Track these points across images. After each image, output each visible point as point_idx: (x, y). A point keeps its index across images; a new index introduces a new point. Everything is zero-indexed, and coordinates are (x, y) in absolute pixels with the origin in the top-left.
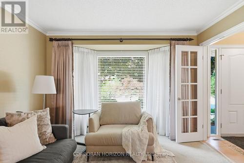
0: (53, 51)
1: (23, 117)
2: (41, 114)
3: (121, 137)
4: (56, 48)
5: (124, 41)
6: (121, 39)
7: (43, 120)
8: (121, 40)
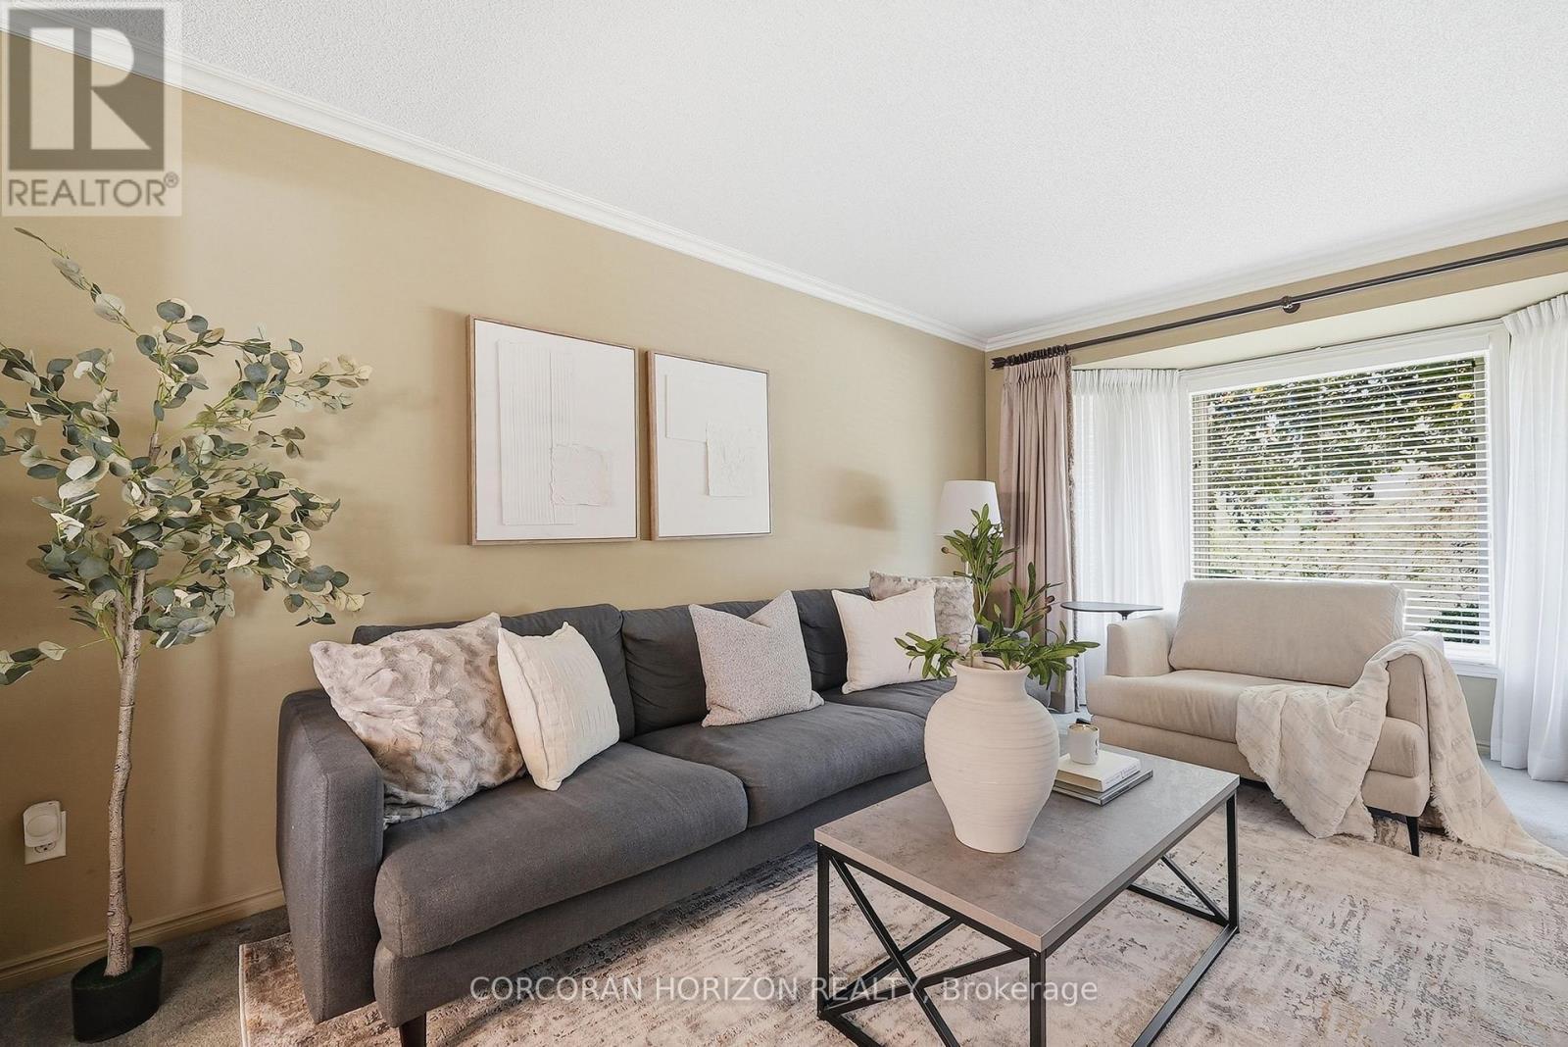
0: (1004, 399)
1: (906, 586)
2: (950, 587)
3: (1231, 708)
4: (1015, 387)
5: (1304, 304)
6: (1285, 301)
7: (953, 602)
8: (1291, 304)
